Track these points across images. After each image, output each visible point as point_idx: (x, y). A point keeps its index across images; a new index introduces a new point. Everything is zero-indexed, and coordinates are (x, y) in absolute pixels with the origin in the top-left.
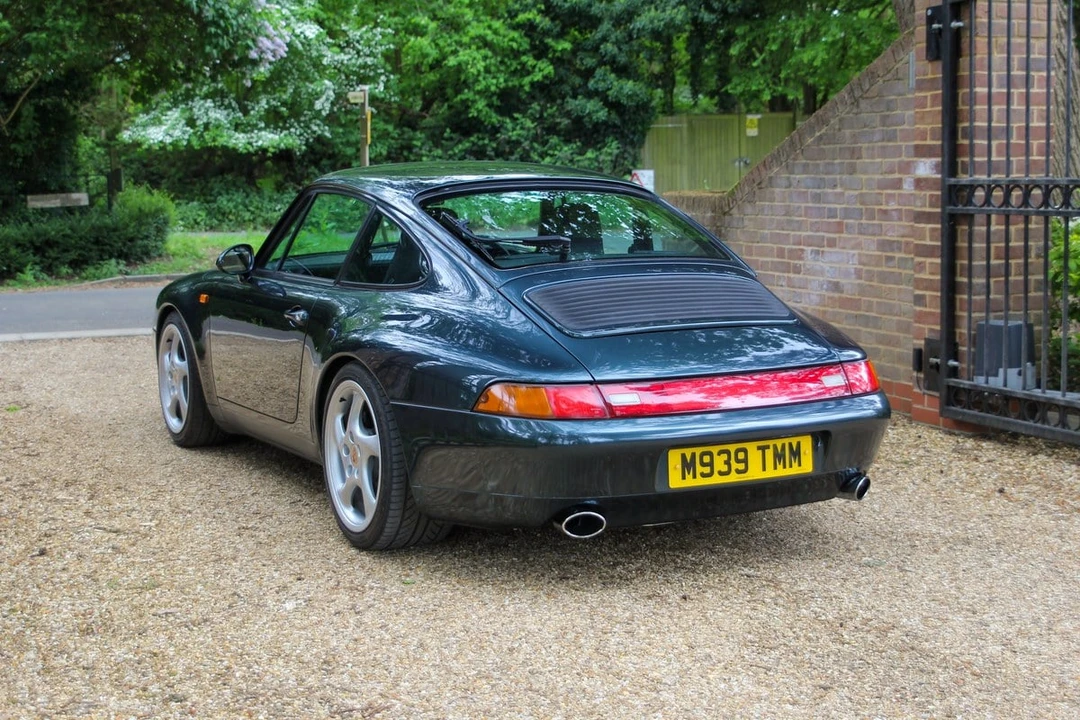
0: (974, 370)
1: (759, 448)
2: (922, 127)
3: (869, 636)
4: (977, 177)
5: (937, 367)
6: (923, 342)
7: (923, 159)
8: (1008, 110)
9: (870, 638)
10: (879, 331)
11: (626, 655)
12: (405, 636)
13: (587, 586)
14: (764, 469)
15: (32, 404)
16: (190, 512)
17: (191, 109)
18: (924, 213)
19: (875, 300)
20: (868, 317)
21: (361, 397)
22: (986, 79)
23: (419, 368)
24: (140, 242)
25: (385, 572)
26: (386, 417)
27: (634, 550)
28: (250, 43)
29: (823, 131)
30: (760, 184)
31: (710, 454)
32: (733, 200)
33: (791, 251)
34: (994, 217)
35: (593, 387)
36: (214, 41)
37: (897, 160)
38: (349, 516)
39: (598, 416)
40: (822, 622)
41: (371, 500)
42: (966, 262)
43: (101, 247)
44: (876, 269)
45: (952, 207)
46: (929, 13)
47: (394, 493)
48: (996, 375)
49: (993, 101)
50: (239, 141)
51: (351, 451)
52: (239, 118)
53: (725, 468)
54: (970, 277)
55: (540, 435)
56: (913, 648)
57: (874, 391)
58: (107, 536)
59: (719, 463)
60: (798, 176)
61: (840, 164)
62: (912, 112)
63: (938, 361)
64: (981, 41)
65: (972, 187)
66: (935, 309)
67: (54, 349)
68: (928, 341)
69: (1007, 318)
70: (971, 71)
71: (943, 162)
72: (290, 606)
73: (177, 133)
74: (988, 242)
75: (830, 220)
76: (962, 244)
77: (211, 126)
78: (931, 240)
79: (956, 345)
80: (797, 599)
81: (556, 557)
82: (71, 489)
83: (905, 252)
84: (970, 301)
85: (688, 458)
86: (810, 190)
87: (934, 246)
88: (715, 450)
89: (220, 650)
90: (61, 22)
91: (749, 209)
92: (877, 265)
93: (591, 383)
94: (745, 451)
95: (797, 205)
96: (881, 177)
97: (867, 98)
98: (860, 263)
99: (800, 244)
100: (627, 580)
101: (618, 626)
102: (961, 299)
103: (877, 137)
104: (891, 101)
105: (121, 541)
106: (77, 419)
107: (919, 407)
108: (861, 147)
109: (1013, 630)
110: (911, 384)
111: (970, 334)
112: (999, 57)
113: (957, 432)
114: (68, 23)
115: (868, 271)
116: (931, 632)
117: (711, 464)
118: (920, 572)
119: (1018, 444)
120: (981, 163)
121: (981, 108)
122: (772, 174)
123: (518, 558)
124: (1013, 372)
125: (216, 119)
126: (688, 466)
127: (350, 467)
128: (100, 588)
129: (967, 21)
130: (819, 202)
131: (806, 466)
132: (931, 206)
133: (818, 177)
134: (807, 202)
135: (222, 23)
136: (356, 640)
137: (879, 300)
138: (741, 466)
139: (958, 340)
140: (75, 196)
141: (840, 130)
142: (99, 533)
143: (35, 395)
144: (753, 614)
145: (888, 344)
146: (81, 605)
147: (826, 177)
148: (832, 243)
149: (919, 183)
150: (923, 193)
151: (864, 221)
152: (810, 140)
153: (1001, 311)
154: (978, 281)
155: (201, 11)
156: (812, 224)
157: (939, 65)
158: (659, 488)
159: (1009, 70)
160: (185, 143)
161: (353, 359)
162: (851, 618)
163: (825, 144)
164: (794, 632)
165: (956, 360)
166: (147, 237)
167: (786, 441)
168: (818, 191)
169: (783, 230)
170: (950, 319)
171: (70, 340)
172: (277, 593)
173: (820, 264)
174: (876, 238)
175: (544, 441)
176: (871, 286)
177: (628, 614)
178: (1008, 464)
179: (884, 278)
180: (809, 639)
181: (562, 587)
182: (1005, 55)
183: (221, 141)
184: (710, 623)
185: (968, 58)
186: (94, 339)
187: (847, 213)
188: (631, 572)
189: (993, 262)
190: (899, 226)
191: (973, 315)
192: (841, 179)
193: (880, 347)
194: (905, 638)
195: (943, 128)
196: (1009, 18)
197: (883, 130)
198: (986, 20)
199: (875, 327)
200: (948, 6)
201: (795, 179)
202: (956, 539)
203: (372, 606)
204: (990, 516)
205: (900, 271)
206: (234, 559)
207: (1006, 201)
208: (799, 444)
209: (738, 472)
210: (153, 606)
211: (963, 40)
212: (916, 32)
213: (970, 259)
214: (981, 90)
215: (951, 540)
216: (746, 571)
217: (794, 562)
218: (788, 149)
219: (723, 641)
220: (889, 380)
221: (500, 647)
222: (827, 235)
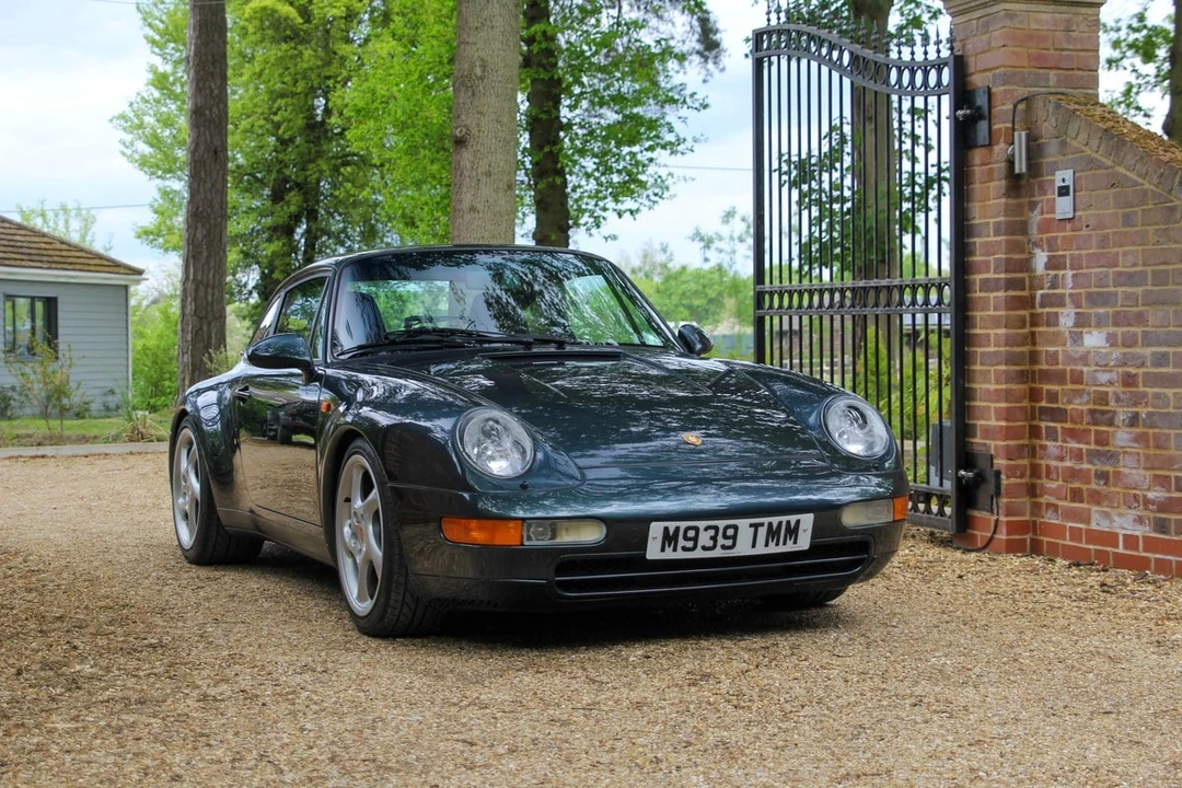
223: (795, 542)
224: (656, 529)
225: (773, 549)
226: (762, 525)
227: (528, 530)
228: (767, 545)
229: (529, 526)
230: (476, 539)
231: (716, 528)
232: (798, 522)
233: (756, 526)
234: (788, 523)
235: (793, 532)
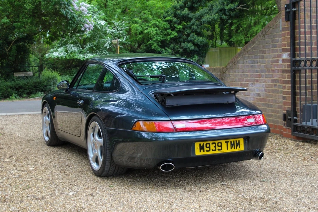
0: (302, 120)
1: (226, 142)
2: (284, 42)
3: (260, 203)
4: (302, 58)
5: (290, 119)
6: (286, 112)
7: (285, 53)
8: (311, 36)
9: (261, 204)
10: (272, 109)
11: (178, 209)
12: (107, 203)
13: (169, 188)
14: (227, 149)
15: (5, 133)
16: (46, 165)
17: (66, 47)
18: (285, 70)
19: (271, 99)
20: (269, 104)
21: (98, 127)
22: (304, 26)
23: (117, 117)
24: (48, 87)
25: (104, 183)
26: (105, 133)
27: (187, 176)
28: (82, 26)
29: (254, 45)
30: (234, 63)
31: (209, 144)
32: (226, 68)
33: (245, 84)
34: (307, 70)
35: (170, 122)
36: (71, 25)
37: (277, 54)
38: (95, 165)
39: (172, 131)
40: (245, 199)
41: (101, 160)
42: (299, 85)
43: (36, 88)
44: (271, 89)
45: (294, 68)
46: (286, 6)
47: (107, 157)
48: (309, 122)
49: (306, 34)
50: (81, 57)
51: (95, 144)
52: (81, 50)
53: (214, 149)
54: (300, 90)
55: (153, 138)
56: (275, 207)
57: (264, 124)
58: (18, 172)
59: (212, 147)
60: (246, 60)
61: (259, 55)
62: (281, 38)
63: (291, 117)
64: (302, 15)
65: (300, 61)
66: (289, 101)
67: (16, 118)
68: (287, 111)
69: (312, 103)
70: (299, 24)
71: (291, 53)
72: (71, 194)
73: (62, 54)
74: (306, 79)
75: (257, 74)
76: (297, 79)
77: (73, 52)
78: (288, 78)
79: (296, 112)
80: (238, 192)
81: (161, 179)
82: (11, 158)
83: (280, 83)
84: (300, 98)
85: (202, 145)
86: (250, 64)
87: (289, 81)
88: (211, 142)
89: (45, 207)
90: (24, 20)
91: (231, 71)
92: (271, 88)
93: (169, 120)
94: (221, 143)
95: (246, 69)
96: (272, 59)
97: (267, 34)
98: (266, 87)
99: (247, 82)
100: (183, 186)
101: (177, 200)
102: (298, 97)
103: (271, 47)
104: (274, 35)
105: (22, 174)
106: (18, 138)
107: (285, 132)
108: (265, 50)
109: (309, 201)
110: (282, 125)
111: (300, 109)
112: (308, 19)
113: (297, 140)
114: (26, 20)
115: (269, 90)
116: (282, 202)
117: (209, 147)
118: (280, 183)
119: (316, 144)
120: (303, 53)
121: (302, 36)
122: (238, 60)
123: (149, 179)
124: (314, 120)
125: (74, 50)
126: (202, 148)
127: (95, 149)
128: (12, 188)
129: (297, 8)
130: (253, 68)
131: (242, 148)
132: (288, 68)
133: (253, 60)
134: (249, 68)
135: (73, 20)
136: (90, 204)
137: (272, 99)
138: (220, 148)
139: (297, 110)
140: (29, 73)
141: (259, 45)
142: (16, 171)
143: (7, 131)
144: (222, 196)
145: (275, 113)
146: (5, 193)
147: (255, 60)
148: (257, 81)
149: (284, 60)
150: (285, 64)
151: (267, 74)
152: (250, 49)
153: (310, 101)
154: (303, 91)
155: (67, 15)
156: (251, 75)
157: (289, 22)
158: (192, 155)
159: (311, 24)
160: (64, 57)
161: (96, 114)
162: (255, 198)
163: (254, 50)
164: (236, 202)
165: (296, 117)
166: (50, 85)
167: (235, 140)
168: (252, 64)
169: (242, 77)
170: (294, 104)
171: (22, 115)
172: (68, 189)
173: (253, 88)
174: (271, 79)
175: (154, 139)
176: (269, 94)
177: (181, 196)
178: (313, 150)
179: (273, 91)
180: (240, 204)
181: (161, 188)
182: (310, 19)
183: (75, 57)
184: (208, 199)
185: (298, 20)
186: (29, 115)
187: (262, 71)
188: (184, 183)
189: (307, 85)
190: (278, 75)
191: (302, 102)
192: (259, 60)
193: (273, 114)
194: (272, 204)
195: (290, 43)
196: (311, 7)
197: (272, 44)
198: (303, 8)
199: (271, 108)
200: (291, 4)
201: (245, 61)
202: (293, 173)
203: (98, 194)
204: (305, 165)
205: (279, 89)
206: (57, 179)
207: (311, 65)
208: (239, 141)
209: (219, 150)
210: (27, 194)
211: (296, 14)
212: (282, 13)
213: (300, 84)
214: (302, 30)
215: (292, 173)
216: (223, 183)
217: (239, 180)
218: (243, 52)
219: (211, 205)
220: (276, 124)
221: (137, 207)
222: (255, 78)
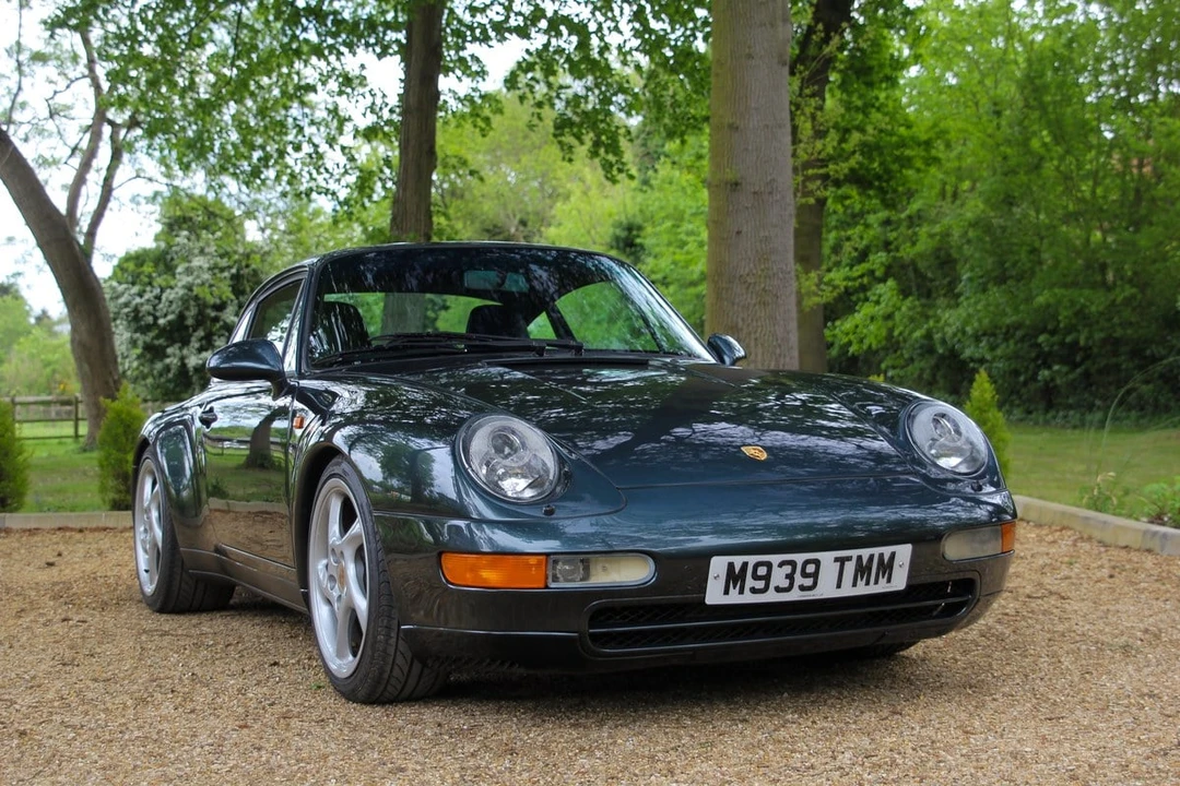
223: (889, 581)
224: (718, 565)
225: (862, 589)
226: (849, 559)
227: (554, 568)
228: (854, 585)
229: (556, 562)
230: (485, 580)
231: (793, 564)
232: (893, 555)
233: (842, 561)
234: (881, 555)
235: (886, 567)
